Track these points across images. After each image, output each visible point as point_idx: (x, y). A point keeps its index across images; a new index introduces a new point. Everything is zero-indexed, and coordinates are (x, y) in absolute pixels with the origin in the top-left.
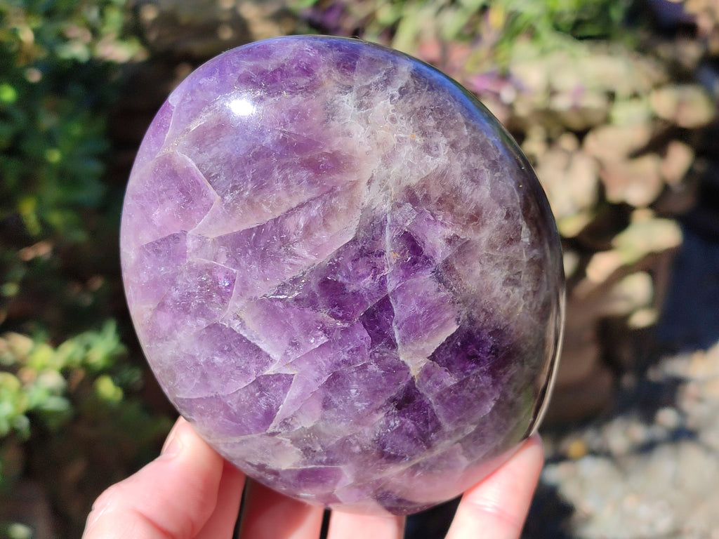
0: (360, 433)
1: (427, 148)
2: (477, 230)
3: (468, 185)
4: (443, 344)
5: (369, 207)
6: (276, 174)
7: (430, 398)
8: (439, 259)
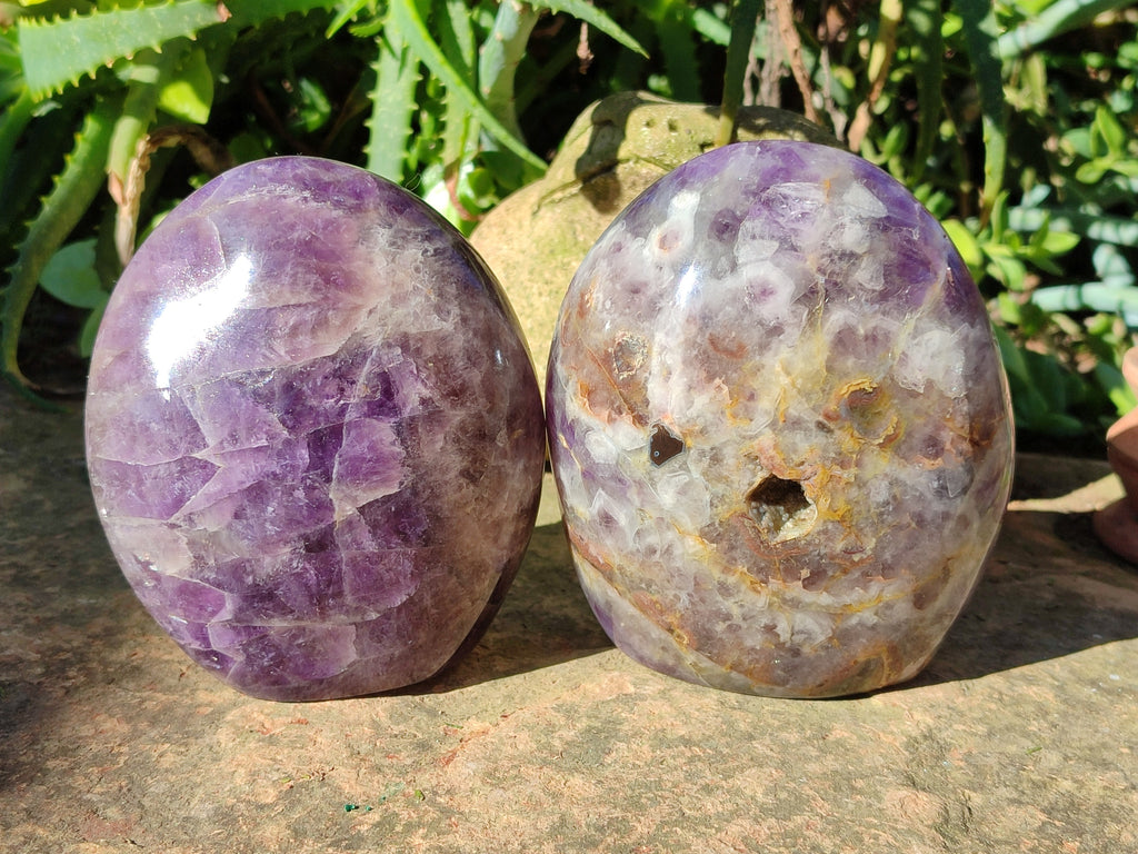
0: (259, 560)
1: (438, 310)
2: (453, 406)
3: (463, 360)
4: (377, 501)
5: (360, 333)
6: (288, 269)
7: (344, 555)
8: (406, 413)
